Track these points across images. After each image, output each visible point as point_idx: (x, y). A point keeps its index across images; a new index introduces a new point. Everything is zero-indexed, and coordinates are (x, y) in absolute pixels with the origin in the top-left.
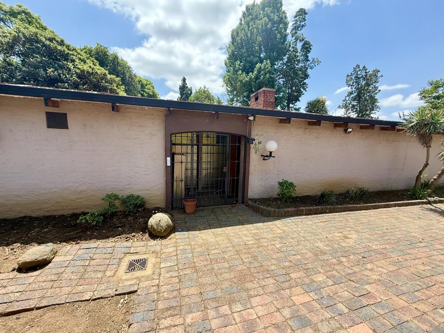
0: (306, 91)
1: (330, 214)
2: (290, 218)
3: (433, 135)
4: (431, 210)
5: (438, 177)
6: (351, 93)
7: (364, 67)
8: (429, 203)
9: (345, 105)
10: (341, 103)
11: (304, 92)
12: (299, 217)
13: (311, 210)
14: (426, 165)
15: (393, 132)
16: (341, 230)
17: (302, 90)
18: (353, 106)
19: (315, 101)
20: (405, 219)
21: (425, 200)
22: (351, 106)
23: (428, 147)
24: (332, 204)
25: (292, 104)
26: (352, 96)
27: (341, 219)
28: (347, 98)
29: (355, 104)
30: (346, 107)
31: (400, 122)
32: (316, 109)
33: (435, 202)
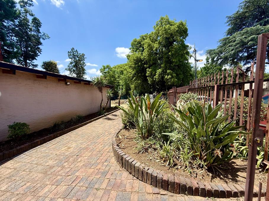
0: (40, 53)
1: (60, 137)
2: (24, 153)
3: (103, 88)
4: (106, 118)
5: (107, 105)
6: (72, 63)
7: (76, 50)
8: (105, 116)
9: (70, 69)
10: (67, 67)
11: (39, 54)
12: (34, 149)
13: (45, 139)
14: (102, 100)
15: (89, 86)
16: (66, 145)
17: (38, 52)
18: (74, 70)
19: (49, 62)
20: (97, 126)
21: (103, 115)
22: (72, 70)
23: (102, 93)
24: (62, 130)
25: (29, 60)
26: (73, 64)
27: (67, 137)
28: (70, 65)
29: (74, 69)
30: (70, 70)
31: (91, 81)
32: (51, 68)
33: (107, 115)
